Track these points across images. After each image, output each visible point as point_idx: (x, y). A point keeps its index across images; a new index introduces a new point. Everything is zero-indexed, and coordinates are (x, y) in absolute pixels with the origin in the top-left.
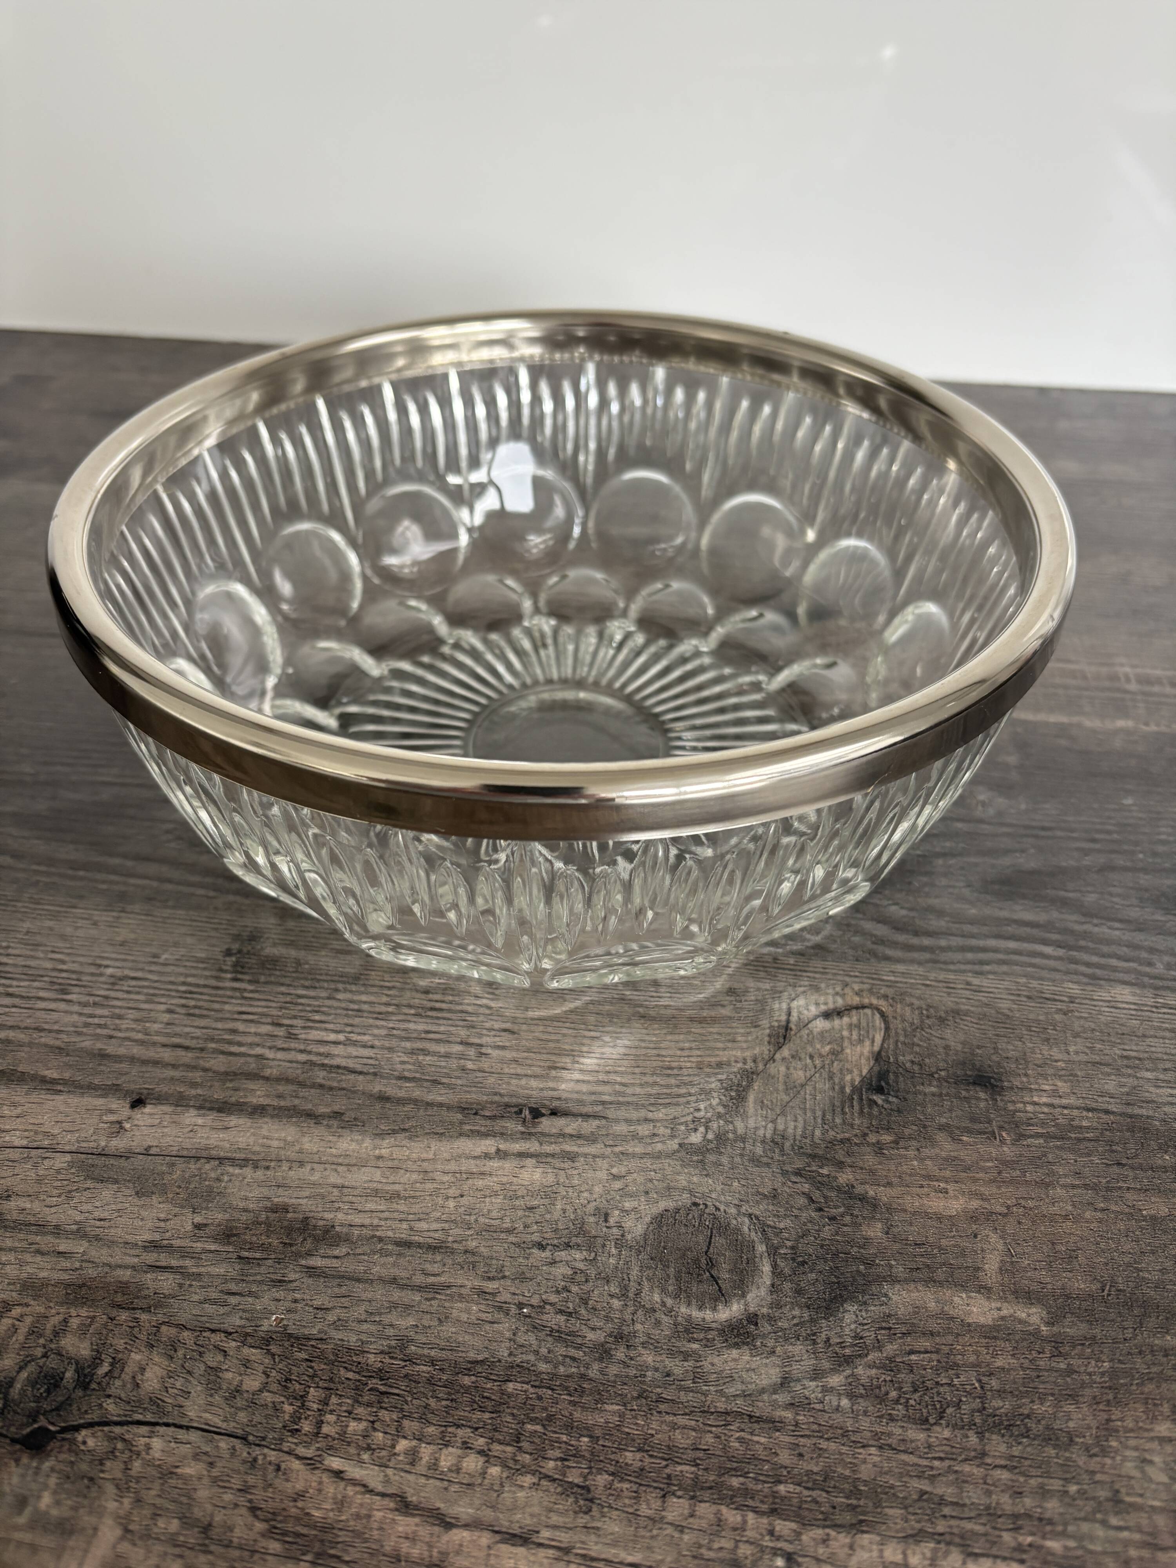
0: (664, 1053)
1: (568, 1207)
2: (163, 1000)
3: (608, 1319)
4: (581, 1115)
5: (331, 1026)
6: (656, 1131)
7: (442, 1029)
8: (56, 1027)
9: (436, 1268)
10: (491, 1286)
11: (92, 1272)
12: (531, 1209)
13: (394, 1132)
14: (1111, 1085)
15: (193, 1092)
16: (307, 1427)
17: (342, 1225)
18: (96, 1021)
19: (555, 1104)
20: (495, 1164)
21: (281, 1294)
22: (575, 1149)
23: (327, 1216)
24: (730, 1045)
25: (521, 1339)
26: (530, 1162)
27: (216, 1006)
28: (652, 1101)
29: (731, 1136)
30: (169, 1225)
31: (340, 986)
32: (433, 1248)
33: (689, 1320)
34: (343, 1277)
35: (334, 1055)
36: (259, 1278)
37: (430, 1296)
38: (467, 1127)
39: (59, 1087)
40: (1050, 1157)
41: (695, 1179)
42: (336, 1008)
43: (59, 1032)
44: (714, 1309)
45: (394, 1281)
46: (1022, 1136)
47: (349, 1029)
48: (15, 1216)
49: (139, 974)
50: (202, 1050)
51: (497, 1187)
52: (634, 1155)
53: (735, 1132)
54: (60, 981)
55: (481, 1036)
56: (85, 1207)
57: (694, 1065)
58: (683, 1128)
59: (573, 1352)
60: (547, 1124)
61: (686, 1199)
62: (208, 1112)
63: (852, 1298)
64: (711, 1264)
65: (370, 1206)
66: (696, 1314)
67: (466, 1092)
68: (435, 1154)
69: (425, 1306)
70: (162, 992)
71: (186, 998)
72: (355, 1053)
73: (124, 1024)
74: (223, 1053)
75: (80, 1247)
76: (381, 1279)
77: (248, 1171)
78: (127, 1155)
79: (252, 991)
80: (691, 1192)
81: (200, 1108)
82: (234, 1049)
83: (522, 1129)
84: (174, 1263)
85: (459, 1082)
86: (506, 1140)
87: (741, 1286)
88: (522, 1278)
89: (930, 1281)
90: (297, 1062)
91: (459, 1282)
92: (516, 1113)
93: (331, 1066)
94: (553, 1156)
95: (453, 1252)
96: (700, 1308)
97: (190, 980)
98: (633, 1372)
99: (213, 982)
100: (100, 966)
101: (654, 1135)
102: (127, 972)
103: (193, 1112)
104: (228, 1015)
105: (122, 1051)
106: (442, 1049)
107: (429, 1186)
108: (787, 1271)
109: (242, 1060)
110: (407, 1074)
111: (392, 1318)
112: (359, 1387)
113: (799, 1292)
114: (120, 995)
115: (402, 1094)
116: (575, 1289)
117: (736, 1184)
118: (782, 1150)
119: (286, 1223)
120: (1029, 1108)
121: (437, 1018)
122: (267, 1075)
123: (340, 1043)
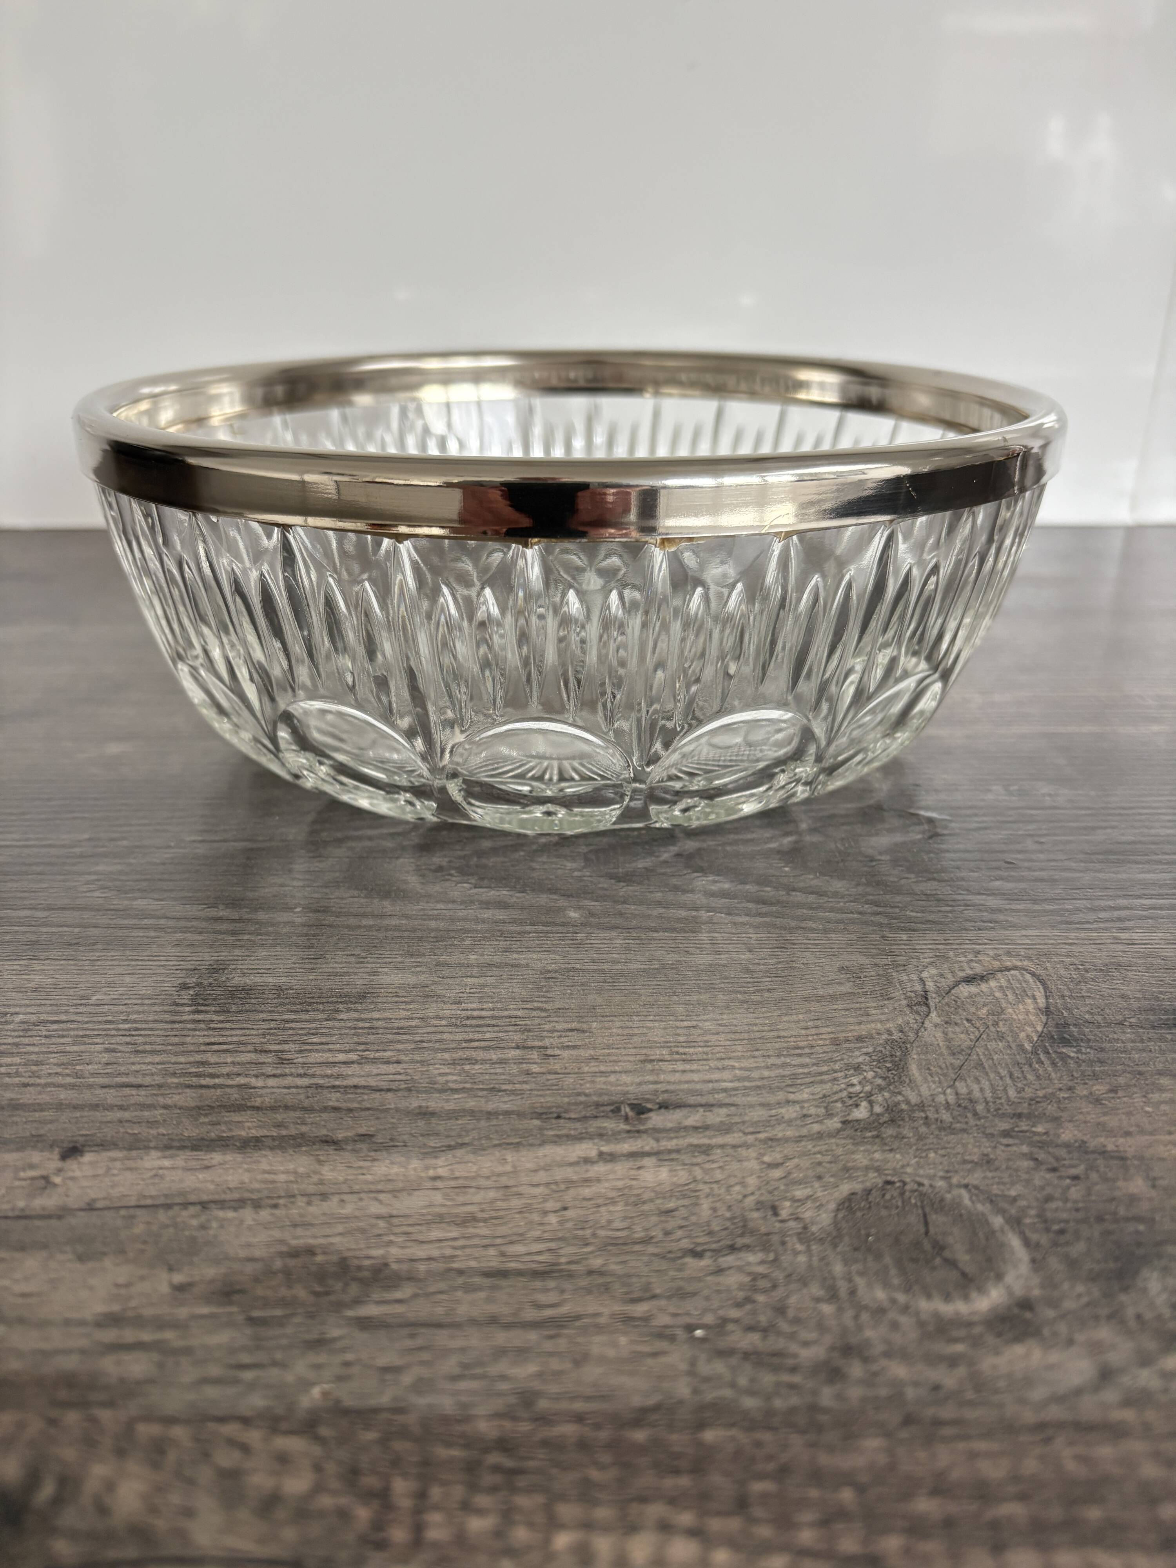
0: (782, 1033)
1: (718, 1205)
2: (98, 1040)
3: (821, 1327)
4: (701, 1105)
5: (336, 1047)
6: (805, 1112)
7: (488, 1036)
9: (552, 1298)
10: (640, 1309)
11: (15, 1364)
12: (668, 1212)
13: (450, 1148)
16: (399, 1534)
17: (399, 1261)
19: (662, 1097)
20: (600, 1169)
21: (322, 1358)
22: (706, 1141)
23: (378, 1252)
24: (864, 1019)
25: (705, 1368)
26: (648, 1162)
27: (174, 1040)
28: (789, 1082)
29: (904, 1106)
30: (134, 1290)
31: (341, 1007)
32: (541, 1274)
33: (936, 1315)
34: (413, 1326)
35: (348, 1076)
36: (284, 1342)
37: (552, 1332)
38: (551, 1133)
41: (877, 1156)
42: (339, 1029)
44: (966, 1298)
45: (493, 1321)
47: (362, 1047)
49: (62, 1017)
50: (160, 1086)
51: (613, 1194)
52: (787, 1140)
53: (908, 1102)
55: (542, 1038)
57: (827, 1042)
58: (839, 1105)
59: (786, 1378)
60: (658, 1119)
61: (873, 1179)
62: (178, 1153)
63: (1147, 1265)
64: (939, 1248)
65: (435, 1234)
66: (944, 1308)
67: (538, 1096)
68: (514, 1167)
69: (548, 1346)
70: (96, 1032)
71: (130, 1036)
72: (375, 1071)
73: (45, 1069)
74: (189, 1086)
76: (473, 1322)
77: (247, 1213)
78: (59, 1214)
79: (222, 1022)
80: (878, 1170)
81: (166, 1148)
82: (207, 1081)
83: (628, 1128)
84: (146, 1338)
85: (527, 1087)
86: (608, 1142)
87: (991, 1267)
88: (681, 1294)
90: (297, 1087)
91: (591, 1310)
92: (612, 1111)
93: (346, 1087)
94: (678, 1151)
95: (571, 1275)
96: (947, 1300)
97: (133, 1017)
98: (883, 1392)
99: (167, 1017)
101: (805, 1116)
102: (44, 1017)
103: (154, 1154)
104: (192, 1048)
105: (45, 1098)
106: (493, 1056)
107: (516, 1203)
108: (1044, 1243)
109: (219, 1092)
110: (451, 1085)
111: (502, 1367)
112: (471, 1468)
113: (1072, 1264)
114: (35, 1040)
115: (451, 1106)
117: (932, 1155)
118: (975, 1114)
119: (313, 1268)
121: (478, 1026)
122: (257, 1104)
123: (353, 1063)
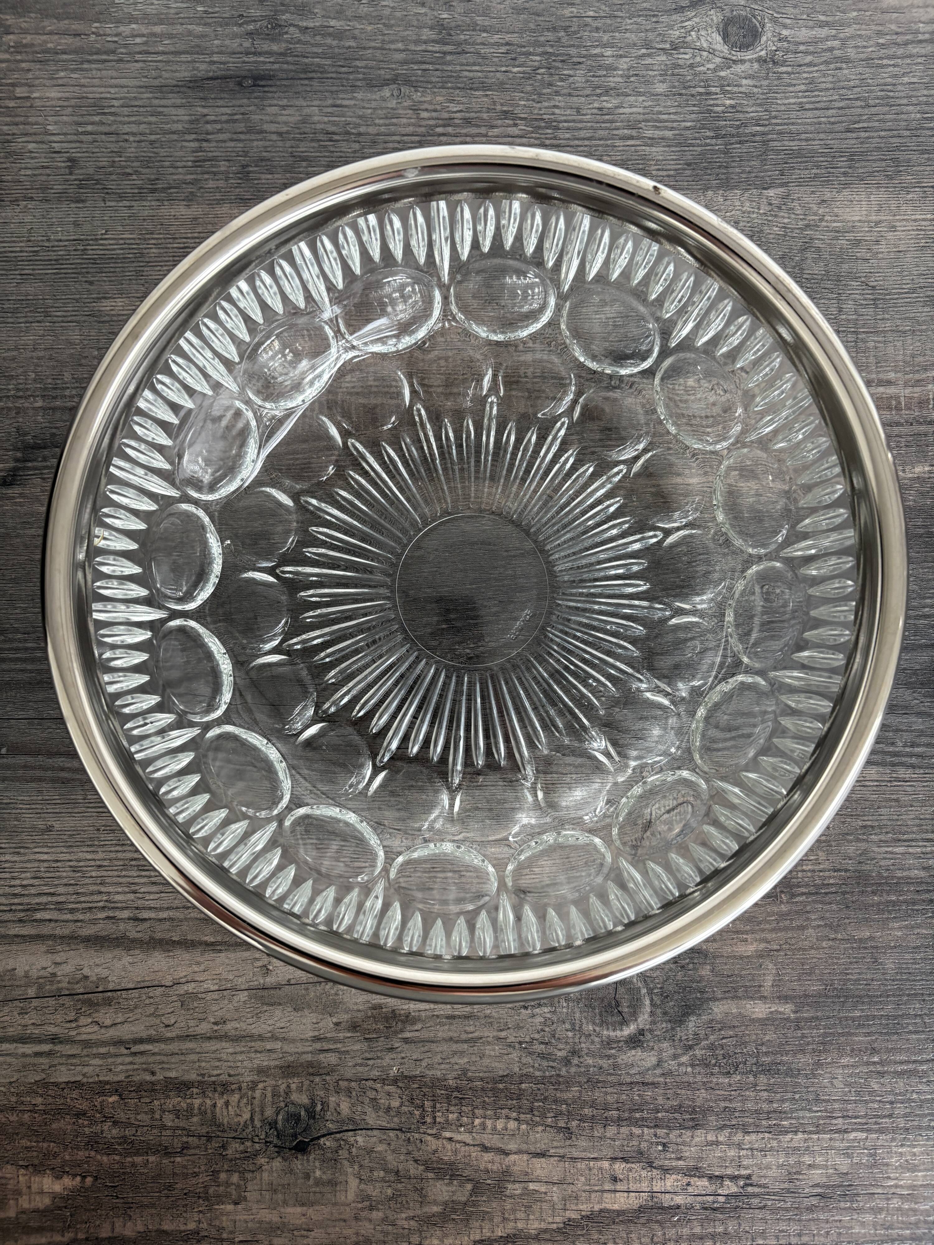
3: (566, 1043)
9: (472, 1029)
10: (503, 1034)
11: (290, 1058)
16: (429, 1120)
17: (414, 1011)
21: (395, 1055)
23: (405, 1007)
25: (524, 1060)
30: (321, 1026)
32: (467, 1018)
33: (609, 1037)
34: (424, 1041)
36: (380, 1048)
37: (472, 1044)
44: (621, 1030)
45: (451, 1039)
59: (551, 1064)
63: (693, 1013)
64: (618, 1005)
66: (612, 1034)
69: (471, 1050)
75: (278, 1045)
76: (444, 1039)
84: (332, 1047)
87: (634, 1015)
88: (518, 1027)
89: (734, 997)
91: (486, 1035)
96: (614, 1030)
98: (583, 1070)
108: (658, 1002)
111: (455, 1059)
112: (448, 1097)
113: (665, 1013)
116: (547, 1029)
119: (383, 1015)
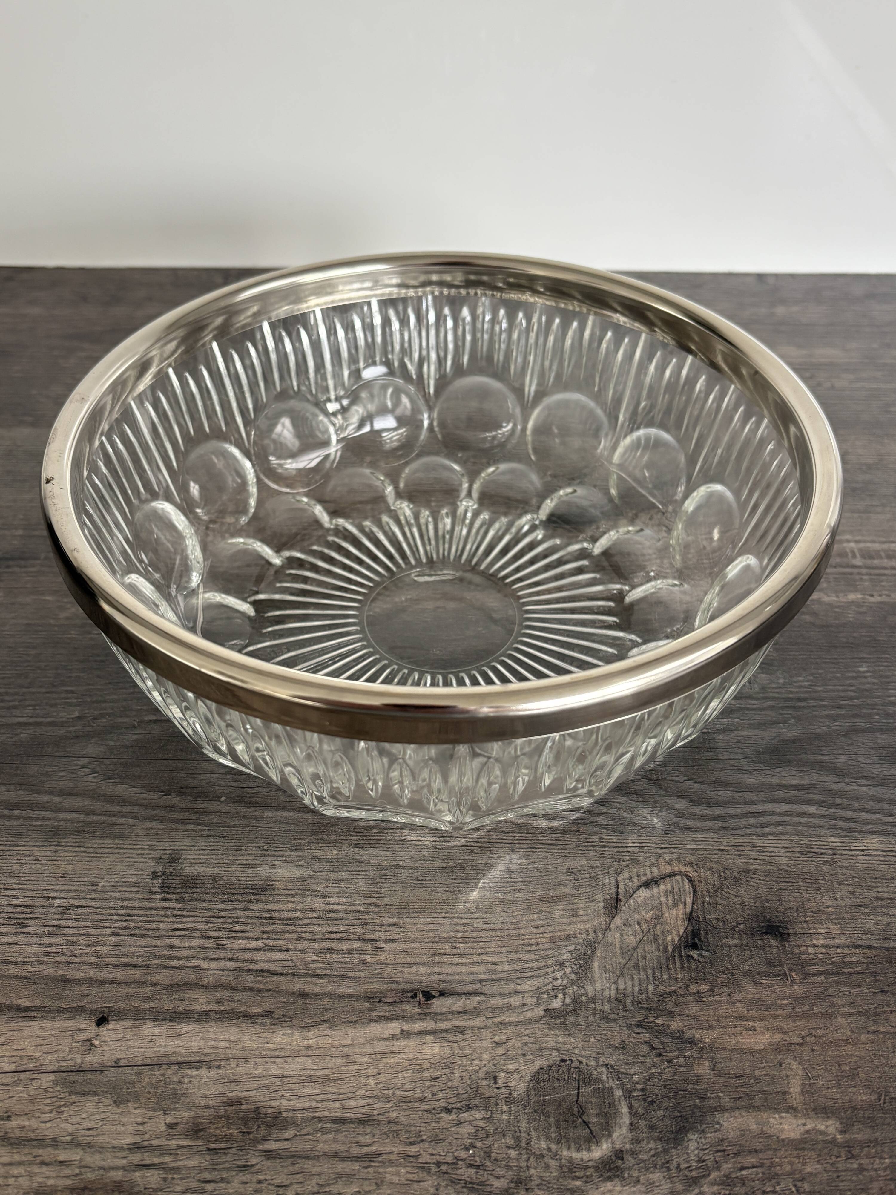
0: (522, 932)
1: (464, 1074)
2: (107, 924)
4: (464, 994)
5: (250, 935)
6: (525, 1001)
7: (342, 928)
8: (20, 959)
9: (367, 1139)
10: (413, 1150)
11: (90, 1176)
12: (435, 1079)
13: (316, 1024)
14: (870, 923)
15: (147, 1006)
17: (287, 1111)
18: (54, 949)
19: (442, 986)
20: (402, 1043)
21: (247, 1177)
22: (463, 1023)
23: (274, 1104)
24: (574, 919)
26: (429, 1038)
27: (153, 925)
28: (519, 975)
29: (584, 998)
30: (147, 1127)
31: (252, 898)
32: (362, 1122)
33: (570, 1160)
34: (295, 1156)
35: (257, 961)
36: (227, 1165)
37: (366, 1164)
38: (374, 1014)
39: (34, 1014)
40: (831, 991)
41: (560, 1039)
42: (252, 918)
43: (24, 963)
44: (589, 1150)
45: (336, 1154)
46: (807, 975)
47: (265, 936)
48: (17, 1133)
49: (83, 902)
50: (148, 966)
51: (407, 1063)
52: (510, 1024)
53: (586, 994)
54: (16, 915)
55: (374, 931)
56: (74, 1120)
57: (548, 940)
58: (545, 996)
60: (438, 1004)
61: (555, 1057)
62: (162, 1023)
63: (693, 1129)
64: (582, 1112)
65: (307, 1091)
66: (575, 1155)
67: (369, 983)
68: (352, 1040)
69: (364, 1173)
70: (105, 917)
71: (126, 920)
72: (274, 958)
73: (79, 949)
74: (165, 967)
75: (76, 1155)
76: (325, 1154)
77: (203, 1071)
78: (100, 1069)
79: (180, 909)
80: (558, 1050)
81: (155, 1019)
82: (174, 963)
83: (419, 1011)
84: (156, 1160)
85: (362, 975)
86: (407, 1022)
87: (607, 1128)
88: (436, 1140)
89: (750, 1107)
90: (228, 970)
91: (388, 1149)
92: (411, 997)
93: (257, 971)
94: (446, 1031)
95: (379, 1123)
96: (578, 1150)
97: (126, 903)
99: (146, 904)
100: (48, 898)
101: (524, 1004)
102: (72, 902)
103: (149, 1024)
104: (164, 933)
105: (81, 975)
106: (344, 946)
107: (352, 1068)
108: (641, 1111)
110: (319, 972)
113: (652, 1127)
114: (70, 923)
115: (317, 990)
116: (479, 1144)
117: (592, 1040)
118: (625, 1006)
119: (241, 1114)
120: (811, 950)
121: (337, 919)
122: (205, 983)
123: (260, 949)
